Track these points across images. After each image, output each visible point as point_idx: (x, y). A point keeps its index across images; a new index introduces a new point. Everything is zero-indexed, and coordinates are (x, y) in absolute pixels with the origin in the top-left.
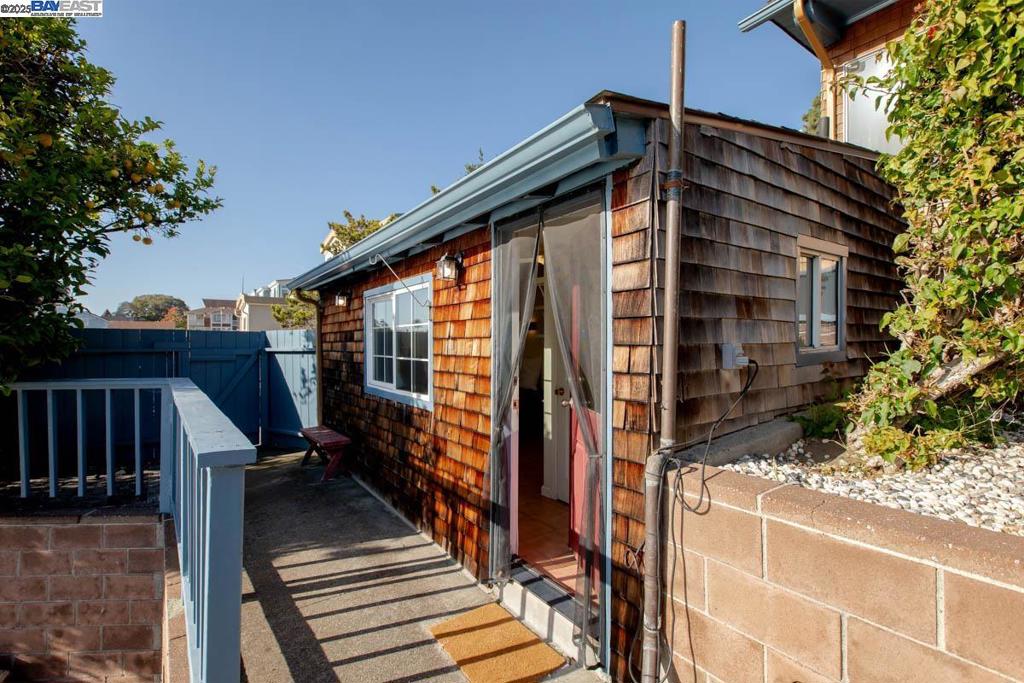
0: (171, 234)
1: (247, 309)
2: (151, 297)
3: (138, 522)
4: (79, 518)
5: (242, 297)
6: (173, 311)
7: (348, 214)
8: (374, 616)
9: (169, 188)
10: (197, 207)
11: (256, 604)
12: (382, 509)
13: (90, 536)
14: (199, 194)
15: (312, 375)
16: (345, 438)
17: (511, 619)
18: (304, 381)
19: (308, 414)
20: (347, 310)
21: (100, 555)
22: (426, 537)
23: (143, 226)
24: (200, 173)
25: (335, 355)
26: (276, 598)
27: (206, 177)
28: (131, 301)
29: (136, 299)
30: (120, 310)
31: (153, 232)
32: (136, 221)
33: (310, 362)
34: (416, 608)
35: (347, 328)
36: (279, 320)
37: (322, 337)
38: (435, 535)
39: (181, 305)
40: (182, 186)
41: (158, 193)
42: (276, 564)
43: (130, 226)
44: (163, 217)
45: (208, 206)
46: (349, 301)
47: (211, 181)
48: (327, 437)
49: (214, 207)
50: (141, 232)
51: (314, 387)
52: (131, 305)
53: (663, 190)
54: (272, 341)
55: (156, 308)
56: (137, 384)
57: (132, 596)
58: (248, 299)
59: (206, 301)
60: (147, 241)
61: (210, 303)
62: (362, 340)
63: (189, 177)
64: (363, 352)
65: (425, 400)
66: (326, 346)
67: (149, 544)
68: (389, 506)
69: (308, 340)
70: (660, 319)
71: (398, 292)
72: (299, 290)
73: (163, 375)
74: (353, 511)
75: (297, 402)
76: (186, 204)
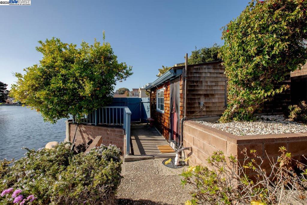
0: (125, 80)
1: (141, 92)
2: (122, 88)
3: (121, 130)
4: (113, 128)
5: (140, 89)
6: (126, 92)
7: (163, 66)
8: (150, 144)
9: (125, 71)
10: (129, 75)
11: (135, 140)
12: (158, 133)
13: (114, 131)
14: (129, 72)
15: (149, 107)
16: (153, 120)
17: (173, 149)
18: (148, 109)
19: (149, 115)
20: (154, 94)
21: (116, 134)
22: (163, 137)
23: (121, 79)
24: (130, 68)
25: (153, 103)
26: (138, 140)
27: (130, 69)
28: (118, 89)
29: (119, 89)
30: (116, 92)
31: (123, 80)
32: (120, 78)
33: (149, 104)
34: (157, 144)
35: (154, 98)
36: (147, 94)
37: (151, 99)
38: (164, 136)
39: (128, 90)
40: (127, 71)
41: (124, 72)
42: (139, 137)
43: (119, 79)
44: (124, 77)
45: (131, 74)
46: (154, 92)
47: (131, 69)
48: (151, 119)
49: (132, 74)
50: (121, 80)
51: (150, 110)
52: (118, 90)
53: (185, 79)
54: (143, 100)
55: (123, 91)
56: (120, 107)
57: (120, 142)
58: (141, 89)
59: (133, 89)
60: (122, 81)
61: (134, 90)
62: (156, 100)
63: (128, 69)
64: (156, 102)
65: (163, 112)
66: (151, 101)
67: (122, 134)
68: (159, 132)
69: (149, 100)
70: (184, 98)
71: (161, 91)
72: (146, 90)
73: (124, 106)
74: (153, 132)
75: (147, 113)
76: (128, 74)
